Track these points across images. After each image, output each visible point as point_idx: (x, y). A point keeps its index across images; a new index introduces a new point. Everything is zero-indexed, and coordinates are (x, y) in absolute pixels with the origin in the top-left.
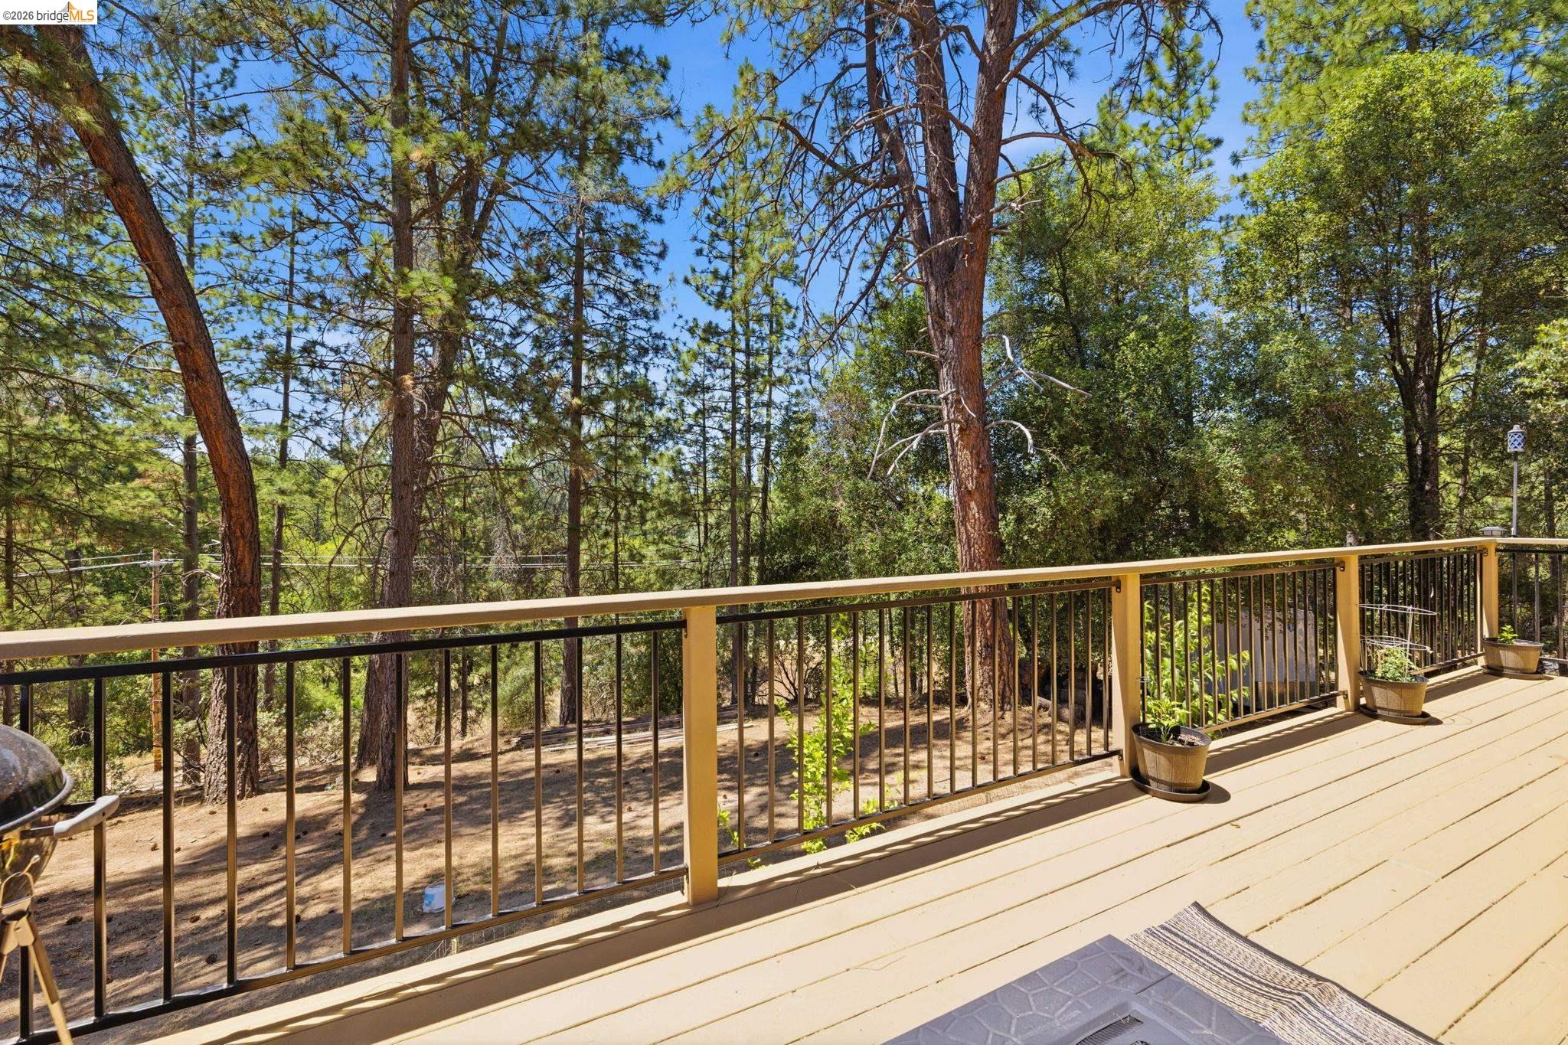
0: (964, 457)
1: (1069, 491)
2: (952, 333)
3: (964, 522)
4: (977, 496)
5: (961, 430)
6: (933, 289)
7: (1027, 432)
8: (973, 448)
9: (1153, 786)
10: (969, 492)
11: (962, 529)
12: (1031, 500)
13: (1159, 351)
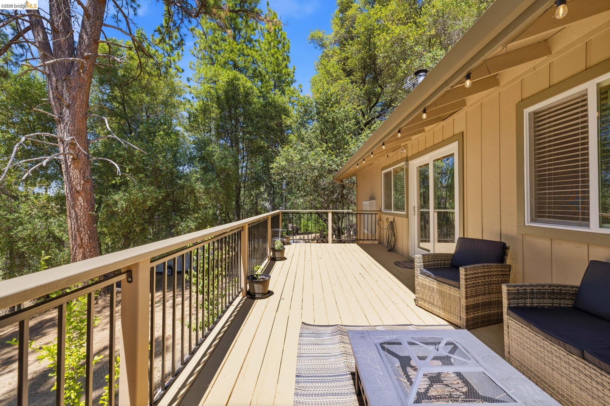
0: (75, 173)
1: (135, 193)
2: (68, 107)
3: (74, 207)
4: (83, 194)
5: (73, 159)
6: (54, 79)
7: (116, 165)
8: (81, 169)
9: (257, 296)
10: (78, 192)
11: (72, 211)
12: (116, 197)
13: (172, 141)
